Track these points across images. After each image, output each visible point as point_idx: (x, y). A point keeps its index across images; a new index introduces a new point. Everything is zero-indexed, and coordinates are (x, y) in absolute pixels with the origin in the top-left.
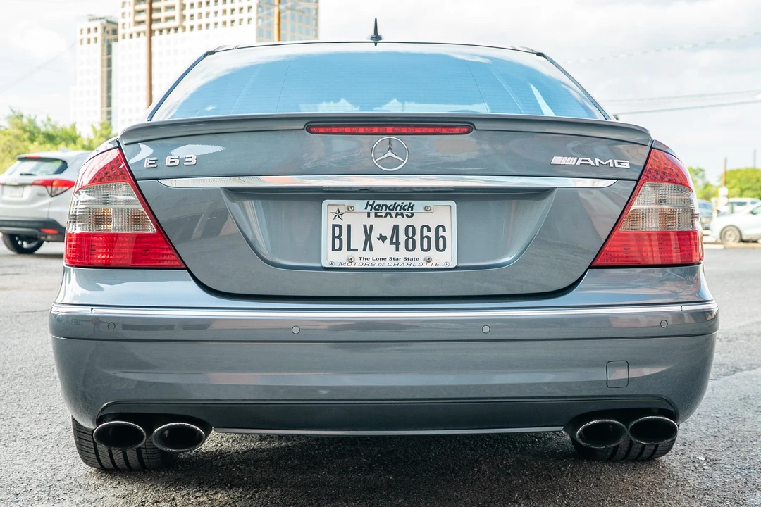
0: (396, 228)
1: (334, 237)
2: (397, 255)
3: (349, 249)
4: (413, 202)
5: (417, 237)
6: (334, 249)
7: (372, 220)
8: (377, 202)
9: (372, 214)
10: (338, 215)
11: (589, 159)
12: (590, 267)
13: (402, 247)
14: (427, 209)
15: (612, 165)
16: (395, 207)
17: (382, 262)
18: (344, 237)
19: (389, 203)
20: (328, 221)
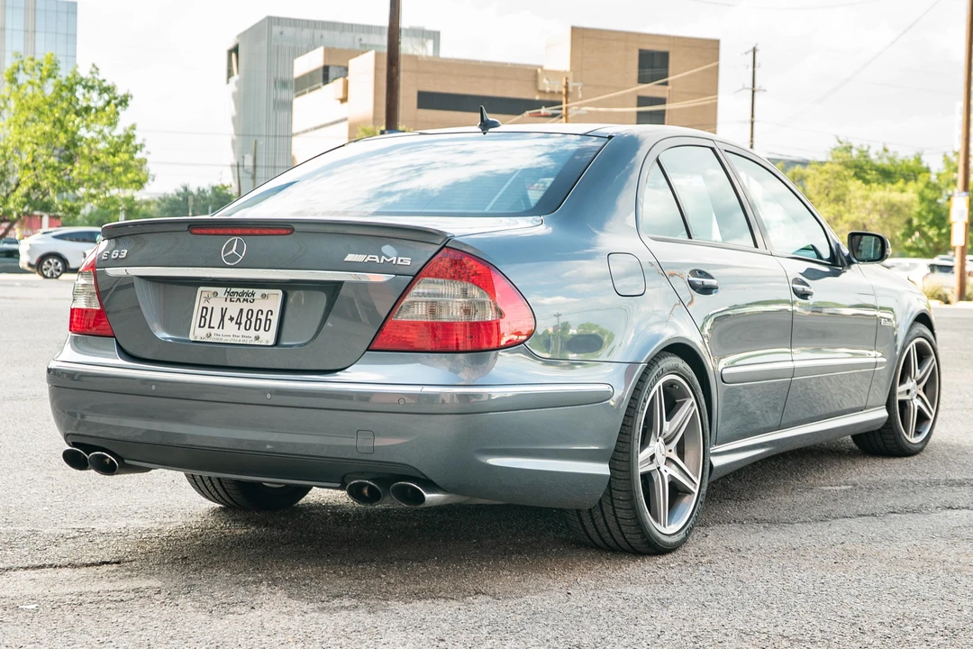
0: (241, 310)
1: (202, 316)
2: (238, 333)
3: (210, 327)
4: (255, 290)
5: (253, 320)
6: (200, 326)
7: (228, 304)
8: (233, 290)
9: (228, 300)
10: (207, 299)
11: (377, 257)
12: (368, 350)
13: (242, 326)
14: (264, 296)
15: (394, 262)
16: (243, 293)
17: (227, 338)
18: (208, 318)
19: (240, 290)
20: (199, 304)
